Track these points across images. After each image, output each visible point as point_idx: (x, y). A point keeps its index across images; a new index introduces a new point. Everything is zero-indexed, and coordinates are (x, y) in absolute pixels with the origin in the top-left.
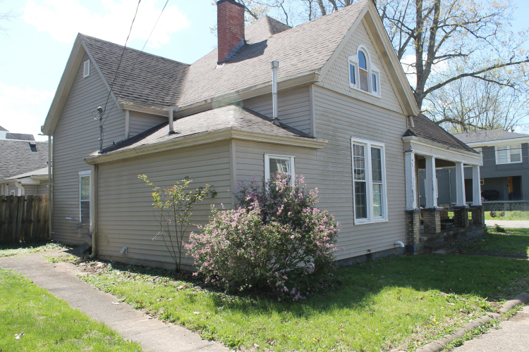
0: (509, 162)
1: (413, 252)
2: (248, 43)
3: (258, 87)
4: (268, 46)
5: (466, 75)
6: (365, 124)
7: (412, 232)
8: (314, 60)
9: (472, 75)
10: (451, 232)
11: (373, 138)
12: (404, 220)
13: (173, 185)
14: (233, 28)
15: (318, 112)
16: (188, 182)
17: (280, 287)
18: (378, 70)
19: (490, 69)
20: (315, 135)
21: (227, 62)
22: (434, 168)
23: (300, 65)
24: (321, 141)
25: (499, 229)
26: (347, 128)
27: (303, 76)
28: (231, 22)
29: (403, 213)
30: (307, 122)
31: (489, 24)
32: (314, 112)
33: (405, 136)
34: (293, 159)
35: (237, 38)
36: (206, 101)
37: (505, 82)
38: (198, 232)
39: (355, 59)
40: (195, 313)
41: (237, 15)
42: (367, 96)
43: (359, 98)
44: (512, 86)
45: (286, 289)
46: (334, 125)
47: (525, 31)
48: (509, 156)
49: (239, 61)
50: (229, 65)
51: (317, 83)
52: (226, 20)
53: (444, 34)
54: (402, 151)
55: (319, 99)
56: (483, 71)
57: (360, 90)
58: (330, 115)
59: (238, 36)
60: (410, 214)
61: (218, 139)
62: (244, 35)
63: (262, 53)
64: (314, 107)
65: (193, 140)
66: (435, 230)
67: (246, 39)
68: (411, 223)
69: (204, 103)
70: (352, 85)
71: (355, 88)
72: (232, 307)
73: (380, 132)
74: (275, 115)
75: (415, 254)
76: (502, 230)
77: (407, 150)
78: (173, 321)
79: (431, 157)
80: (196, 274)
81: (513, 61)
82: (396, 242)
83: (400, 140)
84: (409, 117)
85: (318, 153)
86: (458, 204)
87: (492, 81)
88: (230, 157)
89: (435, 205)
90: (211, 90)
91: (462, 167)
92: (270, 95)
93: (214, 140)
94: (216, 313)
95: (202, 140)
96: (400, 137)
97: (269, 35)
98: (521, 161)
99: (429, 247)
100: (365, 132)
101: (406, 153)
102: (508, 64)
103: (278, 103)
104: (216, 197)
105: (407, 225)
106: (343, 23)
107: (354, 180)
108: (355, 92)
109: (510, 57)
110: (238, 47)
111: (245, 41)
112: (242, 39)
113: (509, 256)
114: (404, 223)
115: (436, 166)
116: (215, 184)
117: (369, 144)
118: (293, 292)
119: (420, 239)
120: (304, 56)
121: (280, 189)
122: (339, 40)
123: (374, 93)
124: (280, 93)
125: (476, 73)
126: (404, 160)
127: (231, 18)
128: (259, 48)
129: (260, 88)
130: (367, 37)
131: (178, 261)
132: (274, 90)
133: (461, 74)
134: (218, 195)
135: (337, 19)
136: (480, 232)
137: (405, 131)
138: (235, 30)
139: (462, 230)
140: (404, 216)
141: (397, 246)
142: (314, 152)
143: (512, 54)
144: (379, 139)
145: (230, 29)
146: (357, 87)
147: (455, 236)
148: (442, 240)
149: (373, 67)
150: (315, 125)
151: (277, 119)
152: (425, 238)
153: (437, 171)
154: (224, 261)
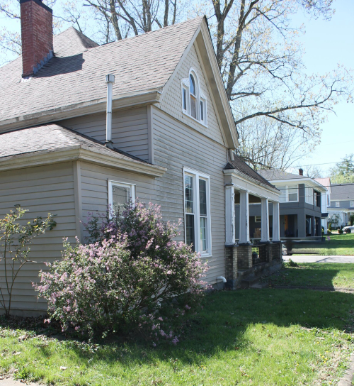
0: (287, 201)
1: (232, 287)
2: (57, 56)
3: (84, 105)
4: (86, 61)
5: (261, 114)
6: (194, 154)
7: (232, 266)
8: (150, 77)
9: (267, 114)
10: (260, 267)
11: (201, 169)
12: (223, 255)
13: (6, 215)
14: (40, 35)
15: (156, 137)
16: (23, 212)
17: (157, 330)
18: (205, 98)
19: (282, 109)
20: (153, 162)
21: (35, 75)
22: (248, 204)
23: (133, 82)
24: (161, 168)
25: (292, 264)
26: (180, 156)
27: (142, 95)
28: (39, 28)
29: (223, 248)
30: (145, 147)
31: (286, 65)
32: (153, 136)
33: (226, 169)
34: (133, 187)
35: (44, 48)
36: (17, 118)
37: (297, 124)
38: (50, 270)
39: (187, 81)
40: (61, 367)
41: (44, 20)
42: (195, 123)
43: (191, 125)
44: (302, 128)
45: (163, 333)
46: (169, 152)
47: (315, 76)
48: (287, 196)
49: (50, 76)
50: (38, 80)
51: (156, 104)
52: (33, 25)
53: (240, 71)
54: (222, 184)
55: (157, 123)
56: (277, 111)
57: (190, 116)
58: (166, 141)
59: (46, 46)
60: (229, 249)
61: (60, 160)
62: (52, 45)
63: (80, 68)
64: (153, 131)
65: (26, 160)
66: (248, 265)
67: (55, 52)
68: (230, 258)
69: (15, 121)
70: (183, 110)
71: (186, 114)
72: (100, 356)
73: (206, 163)
74: (108, 137)
75: (234, 288)
76: (295, 265)
77: (227, 183)
78: (36, 381)
79: (245, 192)
80: (49, 320)
81: (304, 104)
82: (218, 278)
83: (221, 173)
84: (229, 149)
85: (156, 182)
86: (263, 239)
87: (284, 122)
88: (74, 182)
89: (248, 240)
90: (22, 107)
91: (267, 203)
92: (104, 113)
93: (54, 161)
94: (88, 366)
95: (37, 161)
96: (222, 170)
97: (83, 48)
98: (298, 201)
99: (245, 282)
100: (194, 162)
101: (227, 187)
102: (299, 107)
103: (112, 123)
104: (55, 228)
105: (226, 260)
106: (177, 41)
107: (185, 213)
108: (187, 118)
109: (302, 99)
110: (46, 60)
111: (54, 54)
112: (50, 50)
113: (318, 289)
114: (223, 258)
115: (250, 202)
116: (59, 214)
117: (198, 175)
118: (171, 335)
119: (238, 274)
120: (137, 74)
121: (143, 220)
122: (177, 58)
123: (201, 122)
124: (115, 113)
125: (270, 113)
126: (225, 194)
127: (38, 22)
128: (74, 63)
129: (89, 106)
130: (197, 60)
131: (7, 306)
132: (109, 109)
133: (257, 112)
134: (58, 227)
135: (167, 36)
136: (279, 266)
137: (225, 164)
138: (43, 38)
139: (267, 265)
140: (223, 251)
141: (219, 281)
142: (152, 181)
143: (303, 97)
144: (206, 170)
145: (37, 36)
146: (188, 112)
147: (262, 270)
148: (253, 275)
149: (202, 94)
150: (153, 151)
151: (110, 142)
152: (242, 273)
153: (250, 206)
154: (88, 304)
